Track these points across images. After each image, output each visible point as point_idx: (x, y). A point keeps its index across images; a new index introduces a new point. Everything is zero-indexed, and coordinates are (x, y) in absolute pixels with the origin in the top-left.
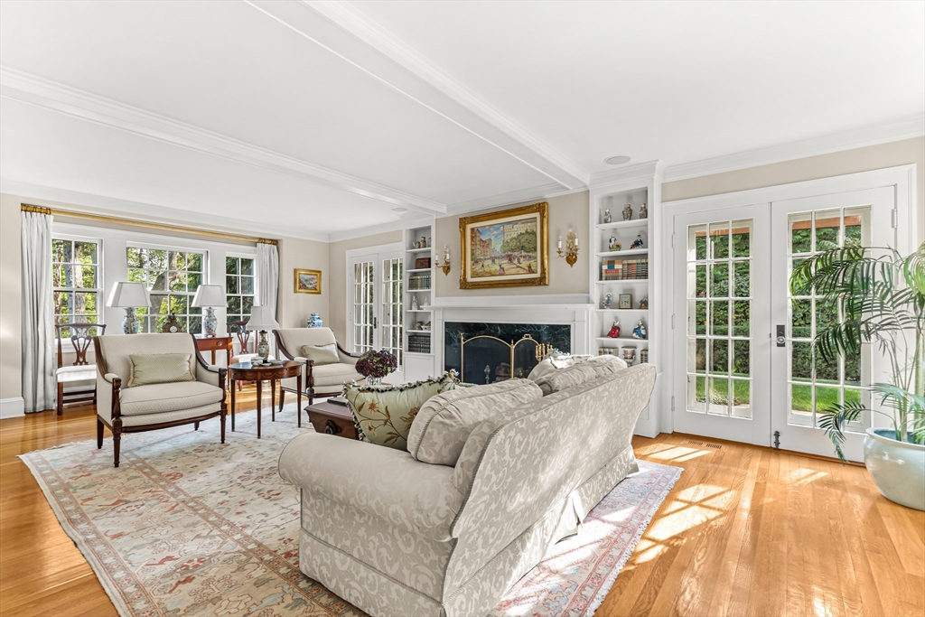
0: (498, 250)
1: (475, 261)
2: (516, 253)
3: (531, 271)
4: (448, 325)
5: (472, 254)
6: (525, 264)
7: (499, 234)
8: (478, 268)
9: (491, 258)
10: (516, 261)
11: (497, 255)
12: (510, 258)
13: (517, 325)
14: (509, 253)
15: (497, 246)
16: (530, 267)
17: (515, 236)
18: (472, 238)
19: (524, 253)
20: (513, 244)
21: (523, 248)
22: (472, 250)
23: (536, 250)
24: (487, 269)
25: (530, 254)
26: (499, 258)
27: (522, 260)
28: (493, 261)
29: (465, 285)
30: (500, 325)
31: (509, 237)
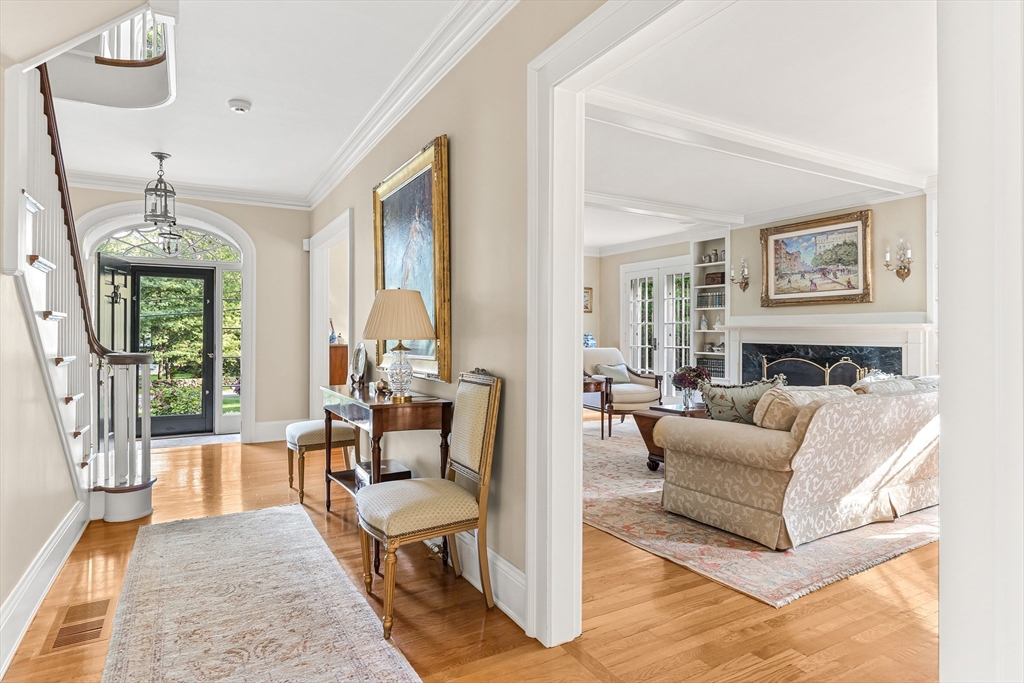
0: (809, 263)
1: (780, 276)
2: (831, 267)
3: (850, 286)
4: (745, 346)
5: (776, 269)
6: (842, 278)
7: (809, 246)
8: (784, 283)
9: (800, 272)
10: (831, 276)
11: (807, 269)
12: (824, 273)
13: (833, 347)
14: (823, 267)
15: (808, 259)
16: (849, 282)
17: (831, 247)
18: (776, 250)
19: (841, 267)
20: (827, 257)
21: (840, 261)
22: (776, 264)
23: (856, 263)
24: (794, 285)
25: (849, 268)
26: (809, 272)
27: (839, 274)
28: (803, 276)
29: (767, 302)
30: (812, 347)
31: (823, 249)
